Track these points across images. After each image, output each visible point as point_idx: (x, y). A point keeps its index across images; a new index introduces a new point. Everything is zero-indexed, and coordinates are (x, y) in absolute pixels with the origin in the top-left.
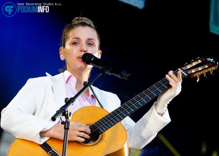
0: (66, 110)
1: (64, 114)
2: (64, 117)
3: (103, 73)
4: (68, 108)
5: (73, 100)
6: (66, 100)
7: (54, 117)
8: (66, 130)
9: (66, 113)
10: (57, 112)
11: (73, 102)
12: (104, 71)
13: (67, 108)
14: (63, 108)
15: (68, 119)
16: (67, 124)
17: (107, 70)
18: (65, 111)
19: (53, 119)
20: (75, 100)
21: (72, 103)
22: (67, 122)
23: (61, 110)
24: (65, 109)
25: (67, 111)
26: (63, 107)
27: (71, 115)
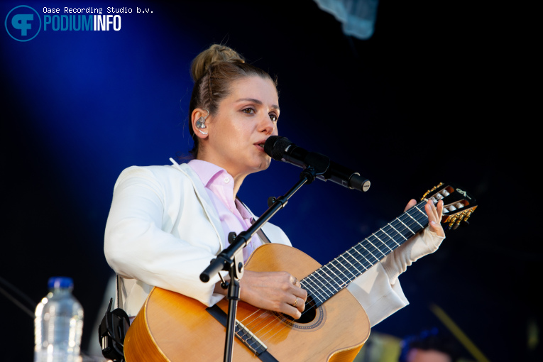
0: (232, 258)
1: (226, 268)
2: (227, 273)
3: (310, 178)
4: (235, 254)
5: (246, 237)
6: (231, 235)
7: (205, 273)
8: (232, 301)
9: (232, 265)
10: (211, 262)
11: (246, 242)
12: (313, 173)
13: (232, 255)
14: (224, 254)
15: (237, 278)
16: (233, 287)
17: (318, 171)
18: (229, 260)
19: (205, 277)
20: (250, 237)
21: (244, 244)
22: (233, 283)
23: (221, 257)
24: (229, 255)
25: (234, 261)
26: (225, 251)
27: (242, 270)
